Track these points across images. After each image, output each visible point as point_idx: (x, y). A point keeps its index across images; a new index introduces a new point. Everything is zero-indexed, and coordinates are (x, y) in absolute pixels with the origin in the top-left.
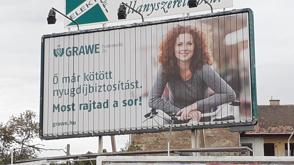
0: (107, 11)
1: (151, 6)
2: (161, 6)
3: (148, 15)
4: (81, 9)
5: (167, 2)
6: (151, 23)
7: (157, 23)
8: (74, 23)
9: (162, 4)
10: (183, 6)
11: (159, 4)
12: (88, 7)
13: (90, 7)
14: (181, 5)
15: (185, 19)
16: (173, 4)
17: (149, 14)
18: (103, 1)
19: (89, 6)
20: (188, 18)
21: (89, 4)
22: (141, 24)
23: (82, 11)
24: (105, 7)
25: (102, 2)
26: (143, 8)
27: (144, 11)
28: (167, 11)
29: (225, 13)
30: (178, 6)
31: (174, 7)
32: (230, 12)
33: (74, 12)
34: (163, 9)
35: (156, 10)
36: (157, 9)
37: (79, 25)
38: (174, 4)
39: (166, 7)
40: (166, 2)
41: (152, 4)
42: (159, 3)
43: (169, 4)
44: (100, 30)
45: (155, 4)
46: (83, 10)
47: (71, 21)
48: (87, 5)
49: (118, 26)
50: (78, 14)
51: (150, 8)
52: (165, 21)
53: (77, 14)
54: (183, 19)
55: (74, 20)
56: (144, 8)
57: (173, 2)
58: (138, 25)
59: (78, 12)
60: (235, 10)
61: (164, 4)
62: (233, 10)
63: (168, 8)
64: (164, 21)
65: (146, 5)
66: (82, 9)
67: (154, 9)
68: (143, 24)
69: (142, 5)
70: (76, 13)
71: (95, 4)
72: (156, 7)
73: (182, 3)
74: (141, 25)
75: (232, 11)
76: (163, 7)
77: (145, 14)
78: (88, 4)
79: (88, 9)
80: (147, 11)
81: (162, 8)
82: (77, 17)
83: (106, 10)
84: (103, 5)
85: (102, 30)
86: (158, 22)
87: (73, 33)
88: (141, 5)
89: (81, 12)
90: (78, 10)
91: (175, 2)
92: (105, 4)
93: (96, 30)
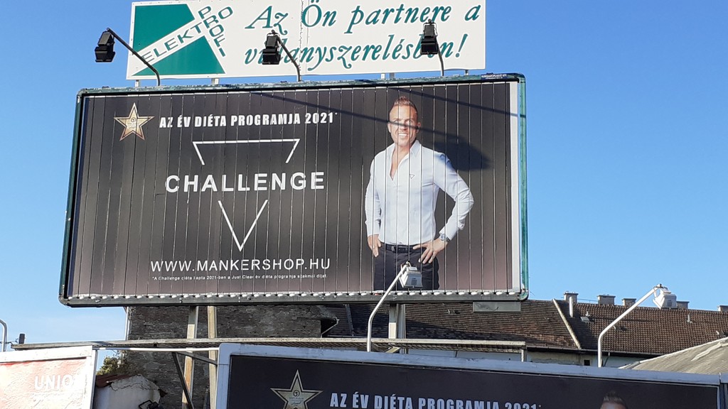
0: (223, 55)
1: (316, 52)
2: (337, 54)
3: (310, 69)
4: (166, 44)
5: (351, 48)
6: (317, 85)
7: (330, 85)
8: (152, 69)
9: (341, 51)
10: (384, 58)
11: (333, 50)
12: (182, 42)
13: (187, 42)
14: (379, 55)
15: (390, 82)
16: (362, 53)
17: (312, 67)
18: (215, 34)
19: (183, 39)
20: (396, 82)
21: (185, 36)
22: (298, 86)
23: (169, 49)
24: (218, 45)
25: (213, 35)
26: (299, 56)
27: (301, 61)
28: (350, 65)
29: (471, 79)
30: (374, 58)
31: (364, 59)
32: (483, 77)
33: (150, 48)
34: (341, 59)
35: (327, 60)
36: (329, 59)
37: (161, 77)
38: (364, 52)
39: (348, 57)
40: (348, 47)
41: (319, 49)
42: (335, 49)
43: (354, 52)
44: (207, 89)
45: (325, 49)
46: (171, 47)
47: (146, 66)
48: (179, 36)
49: (247, 85)
50: (160, 53)
51: (316, 56)
52: (348, 84)
53: (158, 55)
54: (386, 83)
55: (151, 63)
56: (302, 54)
57: (362, 49)
58: (290, 86)
59: (158, 50)
60: (492, 74)
61: (345, 51)
62: (488, 74)
63: (353, 59)
64: (346, 82)
65: (306, 49)
66: (169, 44)
67: (324, 59)
68: (301, 86)
69: (298, 49)
70: (155, 50)
71: (197, 36)
72: (328, 56)
73: (382, 53)
74: (296, 86)
75: (485, 76)
76: (342, 57)
77: (304, 66)
78: (182, 36)
79: (181, 46)
80: (308, 60)
81: (339, 59)
82: (157, 59)
83: (221, 50)
84: (215, 40)
85: (211, 88)
86: (333, 85)
87: (147, 90)
88: (296, 48)
89: (167, 50)
90: (159, 45)
91: (367, 49)
92: (218, 40)
93: (200, 89)
